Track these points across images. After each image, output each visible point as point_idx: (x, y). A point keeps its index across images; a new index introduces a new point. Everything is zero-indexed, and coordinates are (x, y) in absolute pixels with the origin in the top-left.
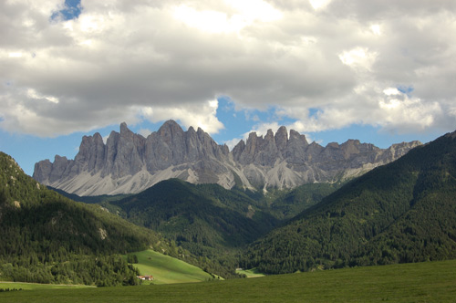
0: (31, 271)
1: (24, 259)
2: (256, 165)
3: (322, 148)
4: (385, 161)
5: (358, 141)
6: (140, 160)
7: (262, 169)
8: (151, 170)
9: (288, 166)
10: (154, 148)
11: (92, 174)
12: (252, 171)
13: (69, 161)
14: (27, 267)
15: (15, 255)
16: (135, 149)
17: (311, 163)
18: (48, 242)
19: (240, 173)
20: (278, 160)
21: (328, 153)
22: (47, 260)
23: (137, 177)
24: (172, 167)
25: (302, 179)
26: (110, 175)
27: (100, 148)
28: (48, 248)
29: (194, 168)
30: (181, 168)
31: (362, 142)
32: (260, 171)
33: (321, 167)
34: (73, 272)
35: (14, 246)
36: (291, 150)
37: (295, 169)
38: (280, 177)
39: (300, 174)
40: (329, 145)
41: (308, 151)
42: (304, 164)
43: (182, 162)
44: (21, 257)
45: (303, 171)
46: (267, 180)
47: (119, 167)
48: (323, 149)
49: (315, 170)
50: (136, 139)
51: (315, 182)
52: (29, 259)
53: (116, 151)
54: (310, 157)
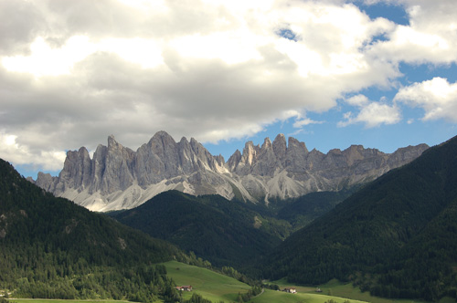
0: (51, 285)
1: (40, 272)
2: (255, 175)
3: (324, 155)
4: (391, 165)
5: (361, 146)
6: (130, 175)
7: (262, 179)
8: (142, 184)
9: (289, 176)
10: (145, 162)
11: (79, 191)
12: (251, 181)
13: (53, 178)
14: (44, 281)
15: (29, 268)
16: (125, 163)
17: (313, 171)
18: (65, 253)
19: (239, 185)
20: (278, 169)
21: (330, 160)
22: (67, 273)
23: (128, 193)
24: (165, 181)
25: (304, 188)
26: (99, 191)
27: (86, 163)
28: (65, 260)
29: (189, 181)
30: (175, 182)
31: (365, 148)
32: (259, 181)
33: (323, 175)
34: (98, 286)
35: (26, 259)
36: (291, 159)
37: (296, 178)
38: (281, 187)
39: (302, 183)
40: (331, 152)
41: (309, 159)
42: (305, 173)
43: (176, 175)
44: (37, 270)
45: (305, 179)
46: (267, 190)
47: (108, 182)
48: (324, 157)
49: (317, 179)
50: (125, 152)
51: (319, 190)
52: (46, 272)
53: (105, 166)
54: (311, 166)
